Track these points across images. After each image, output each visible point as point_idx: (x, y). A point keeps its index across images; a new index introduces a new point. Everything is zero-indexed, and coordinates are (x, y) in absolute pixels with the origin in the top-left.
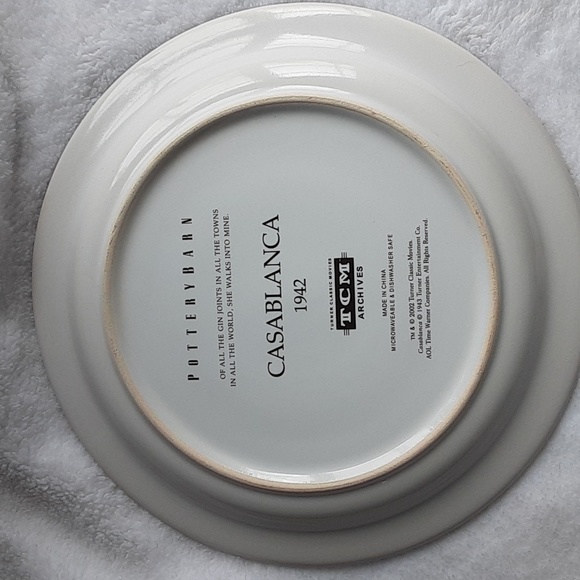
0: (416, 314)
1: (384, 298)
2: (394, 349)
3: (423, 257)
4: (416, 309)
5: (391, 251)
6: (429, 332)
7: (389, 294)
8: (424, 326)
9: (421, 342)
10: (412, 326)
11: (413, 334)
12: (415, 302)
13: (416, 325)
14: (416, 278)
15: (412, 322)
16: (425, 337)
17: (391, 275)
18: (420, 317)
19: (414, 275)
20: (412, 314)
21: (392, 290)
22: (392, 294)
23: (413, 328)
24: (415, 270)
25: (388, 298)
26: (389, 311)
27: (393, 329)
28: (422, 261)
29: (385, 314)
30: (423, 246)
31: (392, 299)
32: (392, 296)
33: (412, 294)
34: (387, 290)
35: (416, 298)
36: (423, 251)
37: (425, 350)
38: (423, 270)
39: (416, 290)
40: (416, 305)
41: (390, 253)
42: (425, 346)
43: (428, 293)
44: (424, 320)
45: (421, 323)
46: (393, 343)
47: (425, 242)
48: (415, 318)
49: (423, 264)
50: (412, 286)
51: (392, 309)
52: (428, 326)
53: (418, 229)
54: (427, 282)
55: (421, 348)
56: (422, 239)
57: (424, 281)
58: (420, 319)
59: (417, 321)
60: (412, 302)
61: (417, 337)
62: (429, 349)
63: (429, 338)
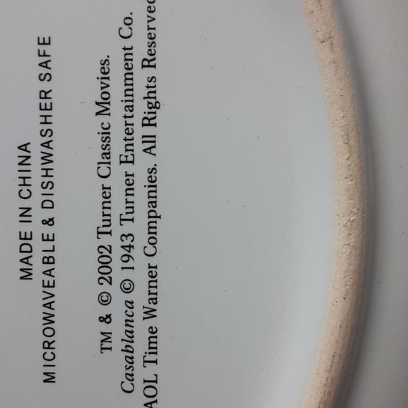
0: (118, 275)
1: (26, 228)
2: (50, 378)
3: (141, 108)
4: (116, 264)
5: (45, 86)
6: (153, 332)
7: (38, 214)
8: (139, 313)
9: (130, 360)
10: (104, 311)
11: (107, 337)
12: (114, 241)
13: (117, 309)
14: (118, 171)
15: (105, 300)
16: (140, 346)
17: (47, 158)
18: (127, 288)
19: (115, 159)
20: (105, 276)
21: (48, 204)
22: (47, 214)
23: (106, 319)
24: (117, 147)
25: (37, 229)
26: (38, 267)
27: (49, 319)
28: (137, 120)
29: (27, 275)
30: (140, 76)
31: (48, 230)
32: (49, 222)
33: (106, 217)
34: (34, 203)
35: (117, 229)
36: (140, 90)
37: (139, 385)
38: (139, 146)
39: (118, 206)
40: (118, 253)
41: (45, 95)
42: (141, 373)
43: (154, 217)
44: (140, 297)
45: (130, 304)
46: (49, 361)
47: (148, 63)
48: (114, 290)
49: (139, 131)
50: (106, 193)
51: (48, 260)
52: (150, 314)
53: (128, 21)
54: (152, 183)
55: (130, 377)
56: (140, 53)
57: (141, 181)
58: (127, 291)
59: (119, 298)
60: (105, 240)
61: (117, 343)
62: (151, 383)
63: (153, 349)
